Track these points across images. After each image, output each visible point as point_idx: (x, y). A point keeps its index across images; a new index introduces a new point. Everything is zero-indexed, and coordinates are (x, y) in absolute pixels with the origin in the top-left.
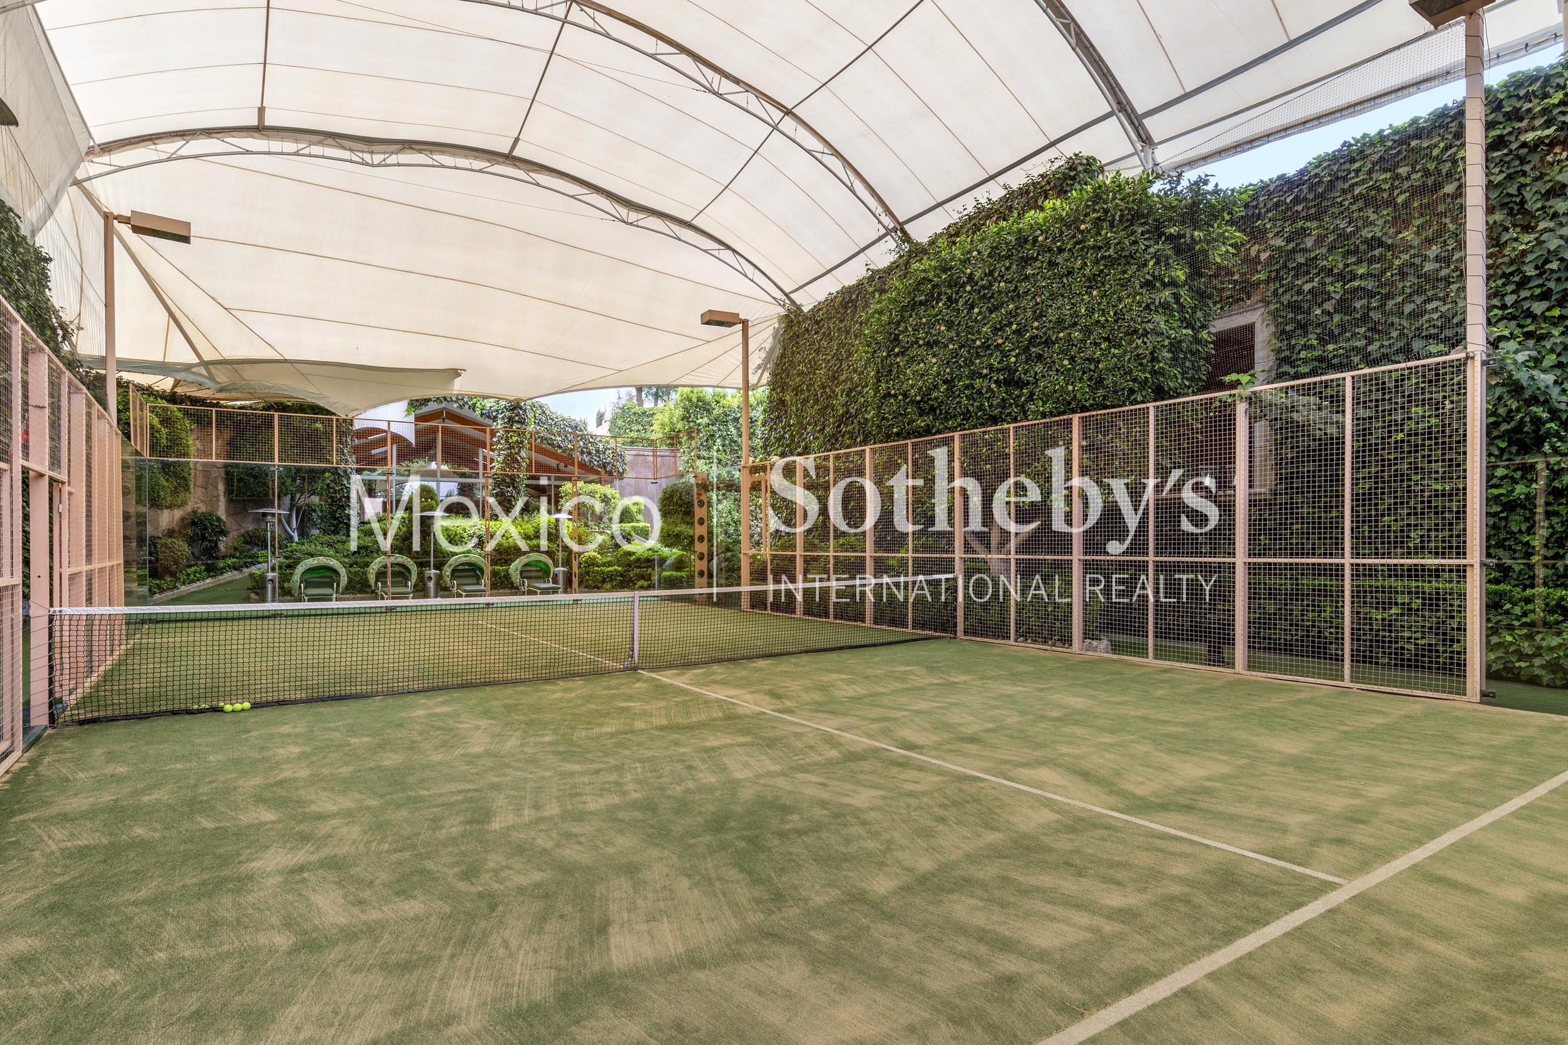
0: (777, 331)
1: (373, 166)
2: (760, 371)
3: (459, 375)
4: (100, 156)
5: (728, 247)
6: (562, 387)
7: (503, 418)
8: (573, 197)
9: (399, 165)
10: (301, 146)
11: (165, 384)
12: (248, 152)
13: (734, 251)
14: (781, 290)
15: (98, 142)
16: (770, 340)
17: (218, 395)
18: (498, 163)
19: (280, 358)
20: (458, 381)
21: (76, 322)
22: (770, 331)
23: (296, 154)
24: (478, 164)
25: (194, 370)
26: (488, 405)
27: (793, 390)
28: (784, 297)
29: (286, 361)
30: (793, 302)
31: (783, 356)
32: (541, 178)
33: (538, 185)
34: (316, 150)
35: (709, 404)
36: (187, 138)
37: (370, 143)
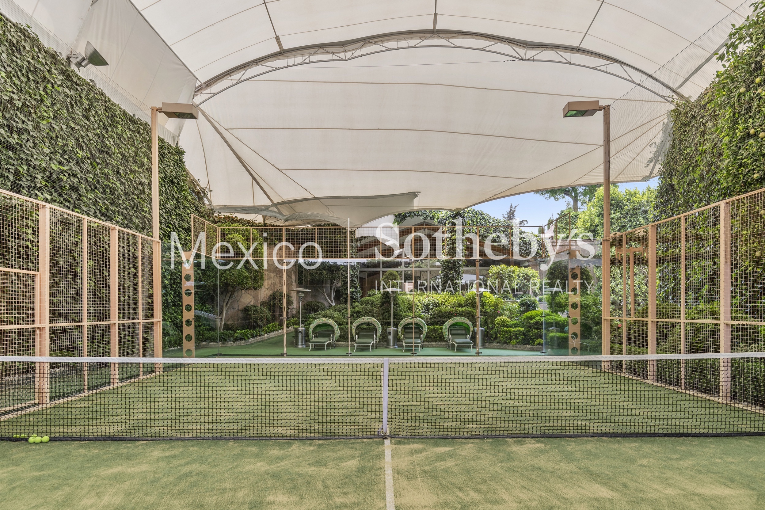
0: (666, 126)
1: (346, 60)
2: (652, 164)
3: (416, 196)
4: (206, 89)
5: (616, 61)
6: (487, 197)
7: (449, 223)
8: (482, 50)
9: (362, 56)
10: (304, 58)
11: (258, 219)
12: (276, 69)
13: (621, 63)
14: (669, 88)
15: (203, 82)
16: (661, 135)
17: (287, 223)
18: (427, 38)
19: (312, 197)
20: (416, 200)
21: (208, 187)
22: (660, 127)
23: (302, 63)
24: (413, 43)
25: (270, 209)
26: (441, 216)
27: (681, 174)
28: (672, 94)
29: (315, 198)
30: (682, 96)
31: (673, 146)
32: (459, 41)
33: (455, 47)
34: (313, 58)
35: (621, 202)
36: (246, 68)
37: (343, 44)
